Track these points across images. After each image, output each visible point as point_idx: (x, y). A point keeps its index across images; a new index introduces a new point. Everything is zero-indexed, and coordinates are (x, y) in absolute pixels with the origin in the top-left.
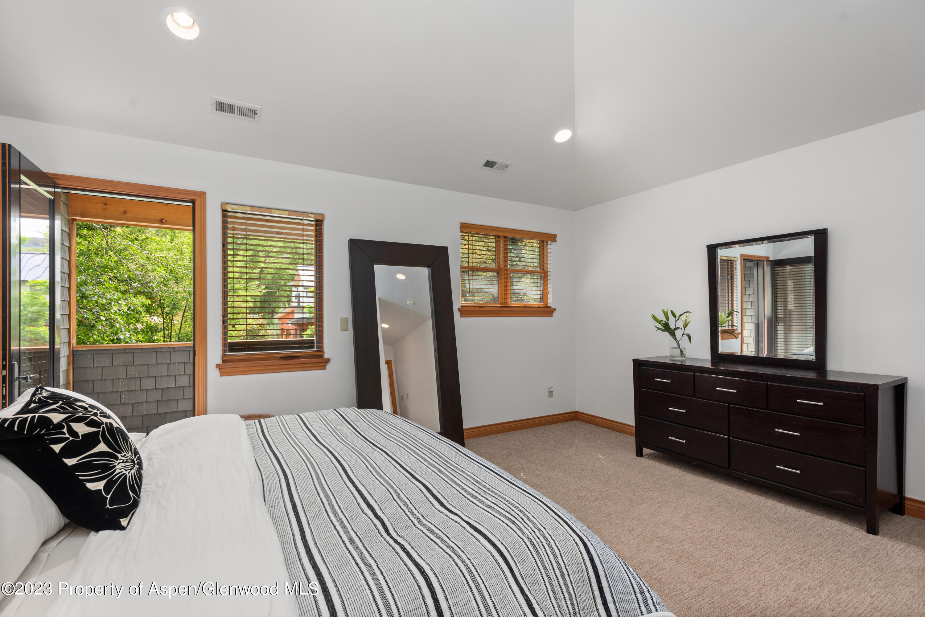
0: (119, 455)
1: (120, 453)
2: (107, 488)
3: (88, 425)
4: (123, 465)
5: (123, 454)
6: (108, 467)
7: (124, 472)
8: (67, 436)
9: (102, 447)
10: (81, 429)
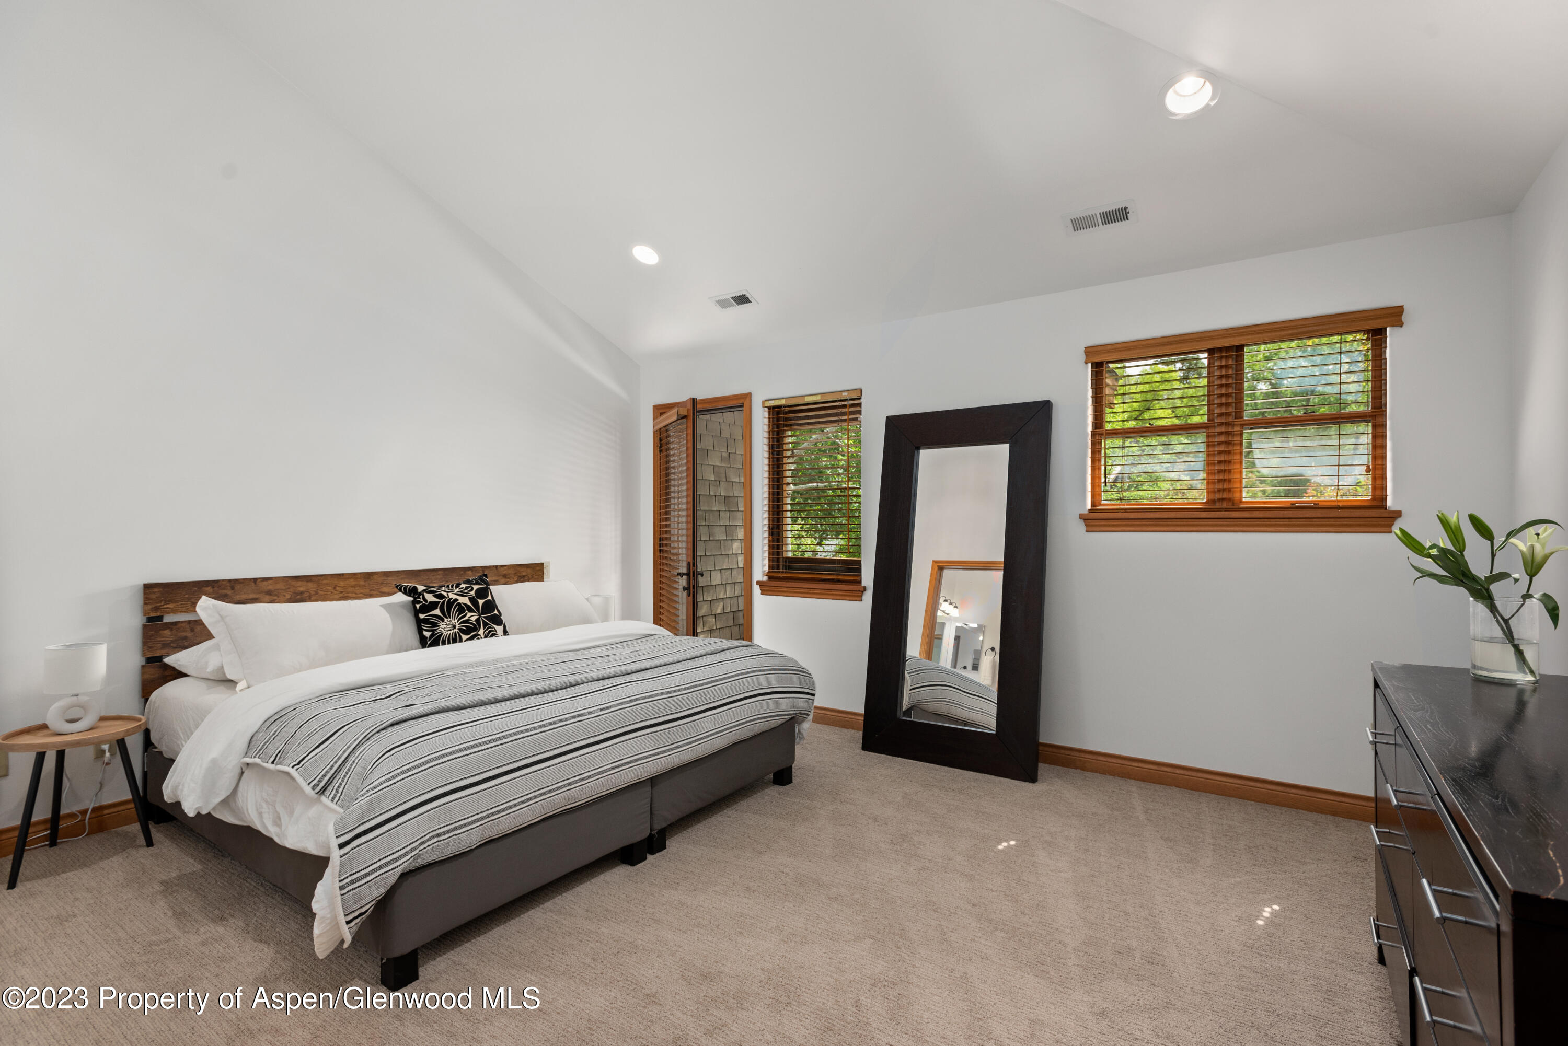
0: (446, 620)
1: (447, 618)
2: (431, 636)
3: (435, 596)
4: (445, 626)
5: (449, 620)
6: (435, 625)
7: (443, 630)
8: (422, 600)
9: (437, 612)
10: (430, 598)
